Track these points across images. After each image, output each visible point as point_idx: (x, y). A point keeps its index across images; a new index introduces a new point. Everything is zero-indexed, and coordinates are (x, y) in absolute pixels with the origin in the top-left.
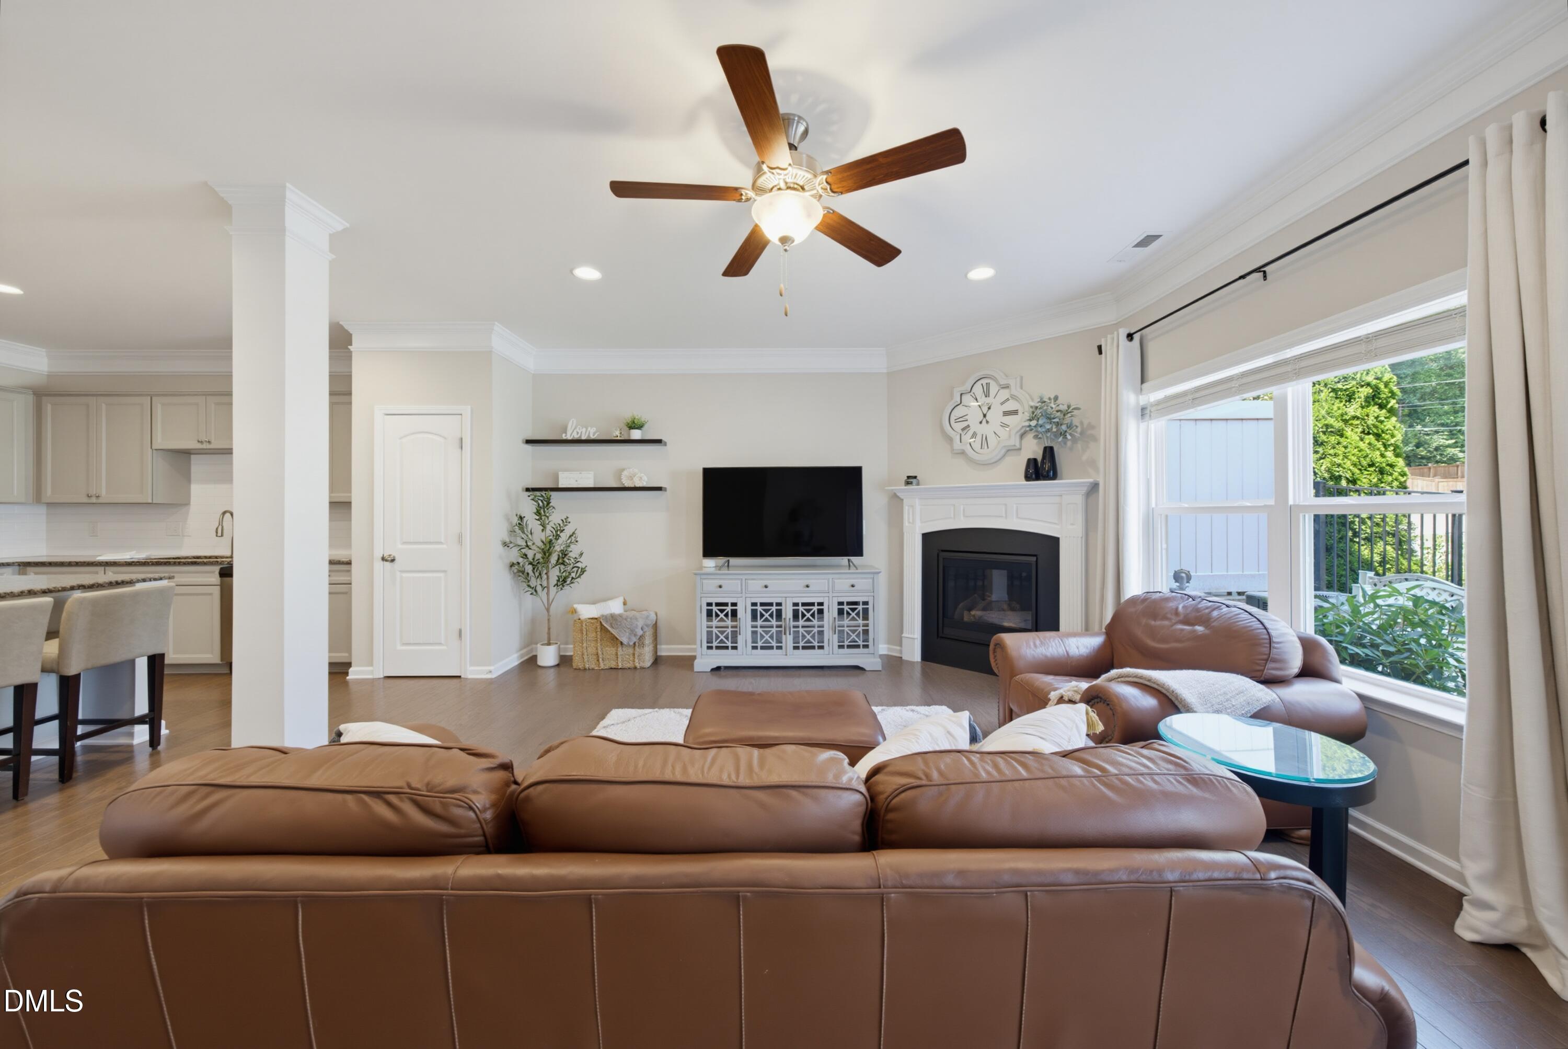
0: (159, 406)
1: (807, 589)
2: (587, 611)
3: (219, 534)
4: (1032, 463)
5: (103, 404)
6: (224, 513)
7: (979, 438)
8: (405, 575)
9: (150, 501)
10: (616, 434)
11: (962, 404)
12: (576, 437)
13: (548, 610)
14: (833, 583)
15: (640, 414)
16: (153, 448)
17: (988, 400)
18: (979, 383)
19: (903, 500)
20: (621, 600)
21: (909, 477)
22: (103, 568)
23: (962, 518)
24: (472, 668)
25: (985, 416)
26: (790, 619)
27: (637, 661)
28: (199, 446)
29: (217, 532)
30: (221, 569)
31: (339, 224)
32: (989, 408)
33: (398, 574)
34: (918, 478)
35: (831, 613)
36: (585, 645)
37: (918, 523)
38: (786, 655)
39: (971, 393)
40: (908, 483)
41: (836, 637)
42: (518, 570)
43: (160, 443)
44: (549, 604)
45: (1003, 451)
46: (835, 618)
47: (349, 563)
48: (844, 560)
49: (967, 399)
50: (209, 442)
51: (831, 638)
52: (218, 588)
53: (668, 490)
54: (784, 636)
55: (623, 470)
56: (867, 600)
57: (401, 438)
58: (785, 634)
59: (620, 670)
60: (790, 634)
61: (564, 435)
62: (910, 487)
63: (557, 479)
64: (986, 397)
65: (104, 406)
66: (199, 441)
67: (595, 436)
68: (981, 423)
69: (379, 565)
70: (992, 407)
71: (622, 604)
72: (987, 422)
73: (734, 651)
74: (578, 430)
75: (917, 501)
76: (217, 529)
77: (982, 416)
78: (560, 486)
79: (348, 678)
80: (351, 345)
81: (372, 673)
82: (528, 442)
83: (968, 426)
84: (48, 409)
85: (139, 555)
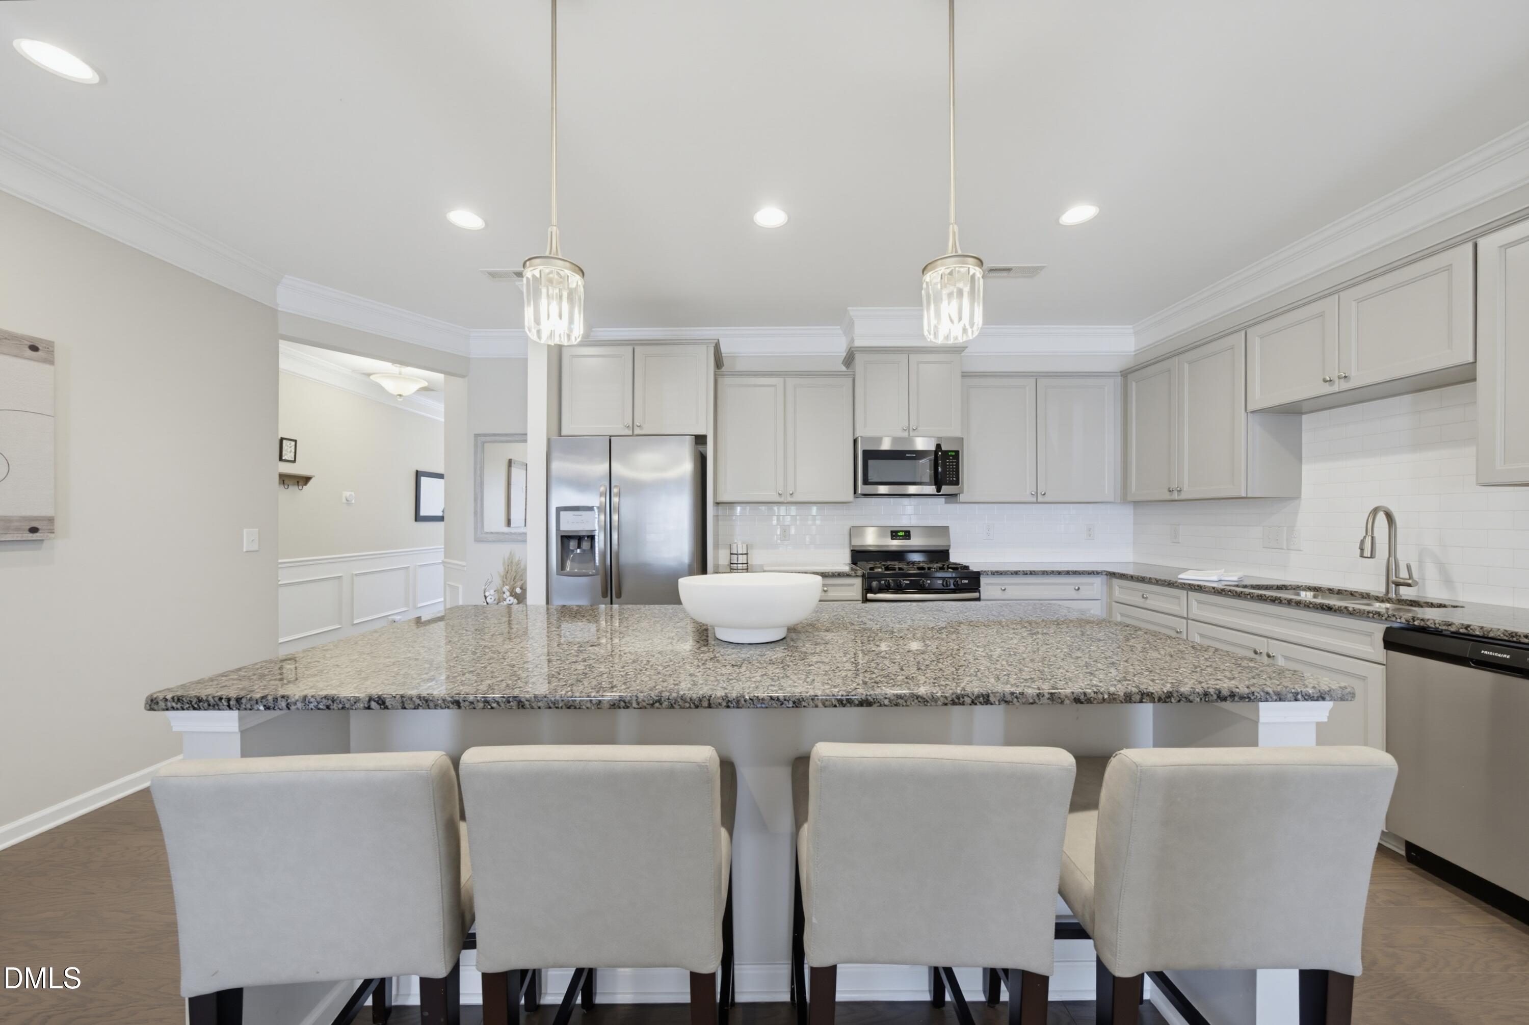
0: (1257, 340)
3: (1367, 553)
5: (1185, 364)
6: (1375, 511)
9: (1244, 495)
16: (1250, 408)
22: (1185, 592)
28: (1327, 389)
29: (1362, 550)
43: (1261, 398)
50: (1345, 377)
65: (1186, 366)
66: (1325, 381)
76: (1362, 542)
84: (1134, 384)
85: (1229, 576)
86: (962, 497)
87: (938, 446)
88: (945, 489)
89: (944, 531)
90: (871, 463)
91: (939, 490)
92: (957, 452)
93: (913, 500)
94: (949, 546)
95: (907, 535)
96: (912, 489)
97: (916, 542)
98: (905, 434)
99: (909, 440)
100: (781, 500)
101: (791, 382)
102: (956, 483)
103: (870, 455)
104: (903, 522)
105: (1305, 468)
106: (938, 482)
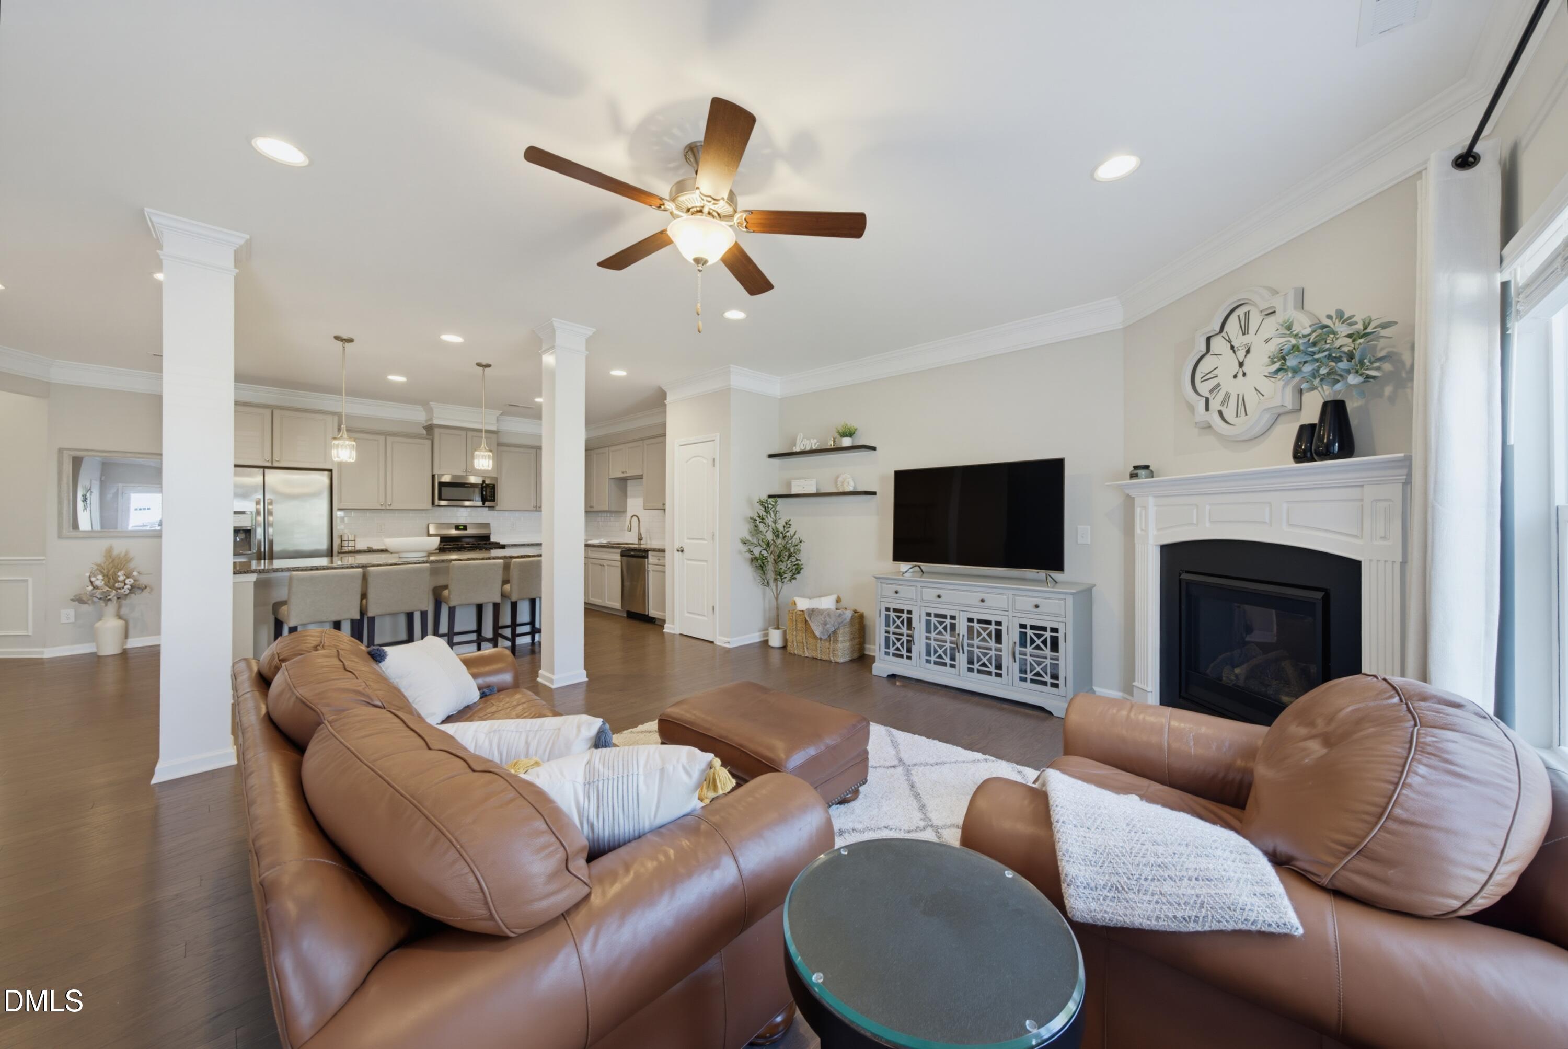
0: (611, 453)
1: (982, 604)
2: (803, 604)
4: (1306, 432)
5: (595, 454)
6: (633, 516)
7: (1233, 401)
8: (689, 562)
10: (830, 444)
11: (1211, 352)
12: (803, 448)
13: (777, 599)
14: (1014, 601)
15: (853, 423)
16: (609, 477)
17: (1246, 339)
18: (1233, 319)
19: (1134, 498)
20: (834, 597)
21: (1136, 468)
23: (1208, 524)
24: (720, 638)
25: (1241, 364)
26: (963, 636)
27: (831, 655)
28: (623, 475)
30: (622, 552)
31: (590, 331)
32: (1248, 352)
33: (685, 561)
34: (1151, 468)
35: (1011, 637)
36: (795, 633)
37: (1153, 532)
38: (959, 675)
39: (1224, 334)
40: (1133, 476)
41: (1016, 667)
42: (759, 564)
44: (778, 595)
45: (1266, 418)
46: (1015, 643)
47: (663, 551)
48: (1042, 574)
49: (1218, 344)
50: (626, 472)
51: (1011, 667)
52: (620, 563)
53: (877, 493)
54: (957, 654)
55: (838, 477)
56: (1057, 627)
57: (686, 462)
58: (958, 652)
59: (819, 662)
60: (963, 653)
61: (794, 448)
62: (1135, 481)
63: (789, 485)
64: (1244, 334)
66: (622, 472)
67: (816, 446)
68: (1235, 376)
69: (677, 554)
70: (1252, 350)
71: (835, 601)
72: (1244, 375)
73: (909, 661)
74: (803, 442)
75: (1151, 500)
77: (1237, 364)
78: (793, 493)
79: (664, 630)
80: (666, 400)
81: (674, 629)
82: (771, 456)
83: (1218, 385)
84: (595, 456)
85: (604, 541)
86: (497, 508)
87: (484, 482)
88: (487, 504)
89: (487, 525)
90: (443, 489)
91: (484, 504)
92: (494, 485)
93: (469, 509)
94: (490, 534)
95: (465, 528)
96: (467, 503)
97: (470, 531)
98: (464, 474)
99: (466, 477)
100: (383, 508)
101: (390, 439)
102: (494, 500)
103: (442, 485)
104: (462, 521)
105: (629, 500)
106: (484, 500)
